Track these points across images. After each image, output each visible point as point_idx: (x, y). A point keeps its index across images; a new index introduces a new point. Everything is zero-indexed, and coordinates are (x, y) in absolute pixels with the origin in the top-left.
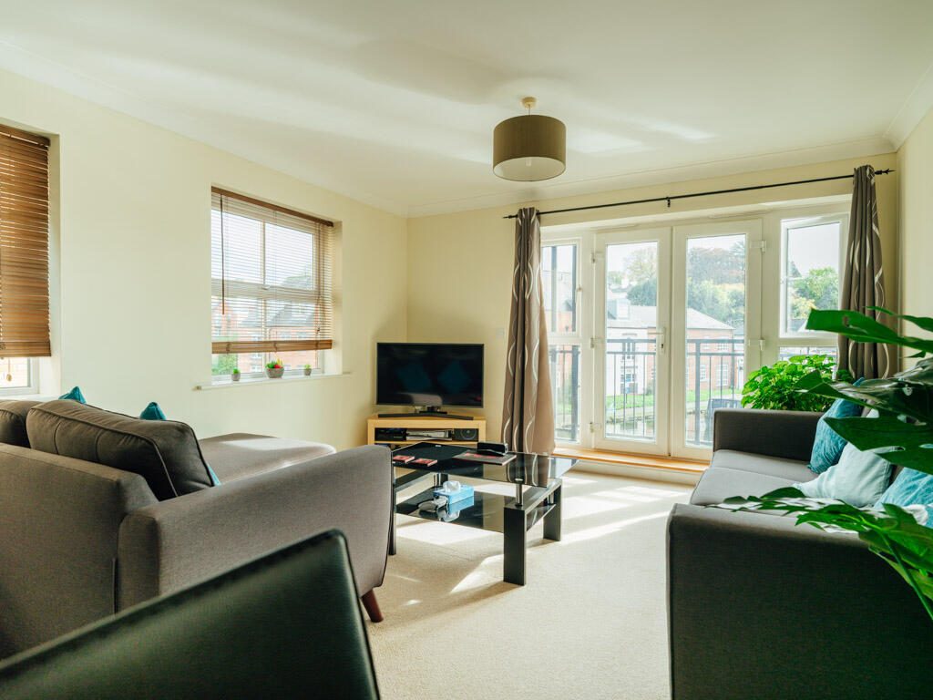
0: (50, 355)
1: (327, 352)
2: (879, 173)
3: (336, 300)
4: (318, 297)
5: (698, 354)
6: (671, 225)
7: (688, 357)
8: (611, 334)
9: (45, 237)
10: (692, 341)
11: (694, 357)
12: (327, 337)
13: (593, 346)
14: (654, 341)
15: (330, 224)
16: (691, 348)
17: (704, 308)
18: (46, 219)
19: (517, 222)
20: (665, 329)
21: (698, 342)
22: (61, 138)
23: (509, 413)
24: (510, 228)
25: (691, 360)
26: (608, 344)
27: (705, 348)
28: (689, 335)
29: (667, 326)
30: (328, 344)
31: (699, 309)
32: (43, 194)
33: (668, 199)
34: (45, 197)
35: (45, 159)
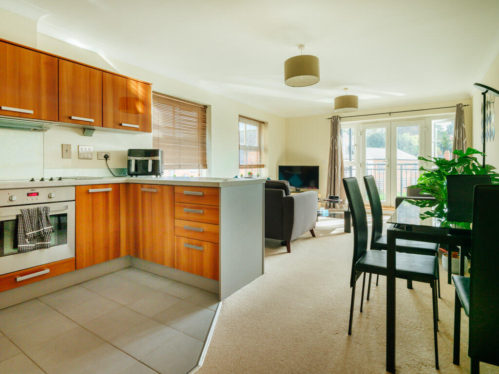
0: (207, 168)
1: (262, 169)
2: (465, 106)
3: (266, 150)
4: (259, 149)
5: (401, 169)
6: (391, 122)
7: (398, 171)
8: (368, 162)
9: (205, 134)
10: (399, 164)
11: (400, 171)
12: (262, 163)
13: (361, 166)
14: (385, 165)
15: (264, 123)
16: (399, 167)
17: (404, 148)
18: (206, 129)
19: (331, 121)
20: (389, 160)
21: (401, 165)
22: (212, 107)
23: (329, 191)
24: (329, 123)
25: (399, 172)
26: (366, 166)
27: (404, 167)
28: (398, 162)
29: (390, 158)
30: (263, 166)
31: (402, 149)
32: (205, 122)
33: (390, 113)
34: (206, 123)
35: (206, 112)
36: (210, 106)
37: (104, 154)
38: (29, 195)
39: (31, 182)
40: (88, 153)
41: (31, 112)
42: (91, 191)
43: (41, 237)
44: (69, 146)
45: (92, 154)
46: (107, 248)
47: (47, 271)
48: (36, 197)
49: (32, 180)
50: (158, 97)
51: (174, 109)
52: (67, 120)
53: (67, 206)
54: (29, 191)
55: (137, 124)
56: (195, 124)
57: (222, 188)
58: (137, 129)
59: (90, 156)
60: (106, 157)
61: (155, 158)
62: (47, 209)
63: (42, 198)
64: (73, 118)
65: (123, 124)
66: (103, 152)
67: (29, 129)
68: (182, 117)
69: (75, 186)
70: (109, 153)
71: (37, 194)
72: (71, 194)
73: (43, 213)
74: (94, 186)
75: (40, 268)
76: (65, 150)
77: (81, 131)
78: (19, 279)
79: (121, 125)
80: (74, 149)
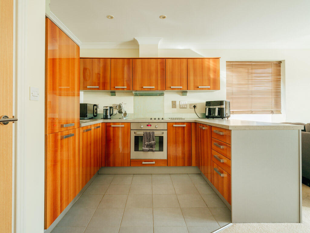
9: (280, 85)
18: (280, 81)
22: (286, 61)
34: (280, 76)
35: (280, 67)
36: (284, 60)
37: (193, 105)
38: (147, 125)
39: (155, 120)
40: (184, 105)
41: (154, 87)
42: (174, 125)
43: (151, 146)
44: (175, 102)
45: (186, 105)
46: (183, 158)
47: (154, 163)
48: (150, 127)
49: (151, 119)
50: (232, 64)
51: (248, 70)
52: (169, 89)
53: (163, 132)
54: (148, 124)
55: (209, 85)
56: (270, 78)
57: (232, 131)
58: (209, 89)
59: (185, 106)
60: (195, 107)
61: (222, 107)
62: (153, 133)
63: (152, 127)
64: (172, 87)
65: (199, 87)
66: (193, 104)
67: (157, 95)
68: (254, 75)
69: (167, 122)
70: (196, 104)
71: (151, 125)
72: (165, 127)
73: (151, 134)
74: (176, 123)
75: (151, 160)
76: (174, 104)
77: (181, 93)
78: (143, 163)
79: (198, 87)
80: (177, 104)
